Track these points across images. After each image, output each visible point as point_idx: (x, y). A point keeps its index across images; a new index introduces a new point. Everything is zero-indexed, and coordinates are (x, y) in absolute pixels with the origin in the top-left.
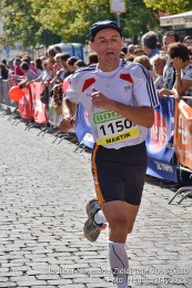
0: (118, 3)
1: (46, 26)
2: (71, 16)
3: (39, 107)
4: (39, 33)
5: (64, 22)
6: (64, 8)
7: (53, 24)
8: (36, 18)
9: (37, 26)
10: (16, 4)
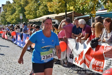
0: (21, 17)
1: (8, 21)
2: (13, 19)
3: (6, 36)
4: (7, 22)
5: (11, 20)
6: (11, 18)
9: (6, 21)
10: (3, 17)
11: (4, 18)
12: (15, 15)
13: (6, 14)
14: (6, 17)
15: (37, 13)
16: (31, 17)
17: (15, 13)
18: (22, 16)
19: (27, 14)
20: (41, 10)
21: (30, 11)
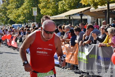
0: (35, 13)
2: (19, 16)
4: (9, 21)
5: (16, 18)
6: (17, 14)
7: (13, 18)
8: (8, 16)
9: (9, 18)
10: (2, 13)
11: (5, 13)
12: (22, 9)
13: (8, 7)
14: (8, 12)
15: (59, 6)
16: (48, 12)
17: (23, 7)
18: (36, 11)
19: (43, 7)
20: (65, 1)
21: (48, 2)
